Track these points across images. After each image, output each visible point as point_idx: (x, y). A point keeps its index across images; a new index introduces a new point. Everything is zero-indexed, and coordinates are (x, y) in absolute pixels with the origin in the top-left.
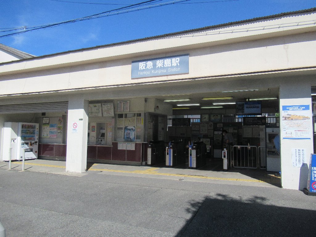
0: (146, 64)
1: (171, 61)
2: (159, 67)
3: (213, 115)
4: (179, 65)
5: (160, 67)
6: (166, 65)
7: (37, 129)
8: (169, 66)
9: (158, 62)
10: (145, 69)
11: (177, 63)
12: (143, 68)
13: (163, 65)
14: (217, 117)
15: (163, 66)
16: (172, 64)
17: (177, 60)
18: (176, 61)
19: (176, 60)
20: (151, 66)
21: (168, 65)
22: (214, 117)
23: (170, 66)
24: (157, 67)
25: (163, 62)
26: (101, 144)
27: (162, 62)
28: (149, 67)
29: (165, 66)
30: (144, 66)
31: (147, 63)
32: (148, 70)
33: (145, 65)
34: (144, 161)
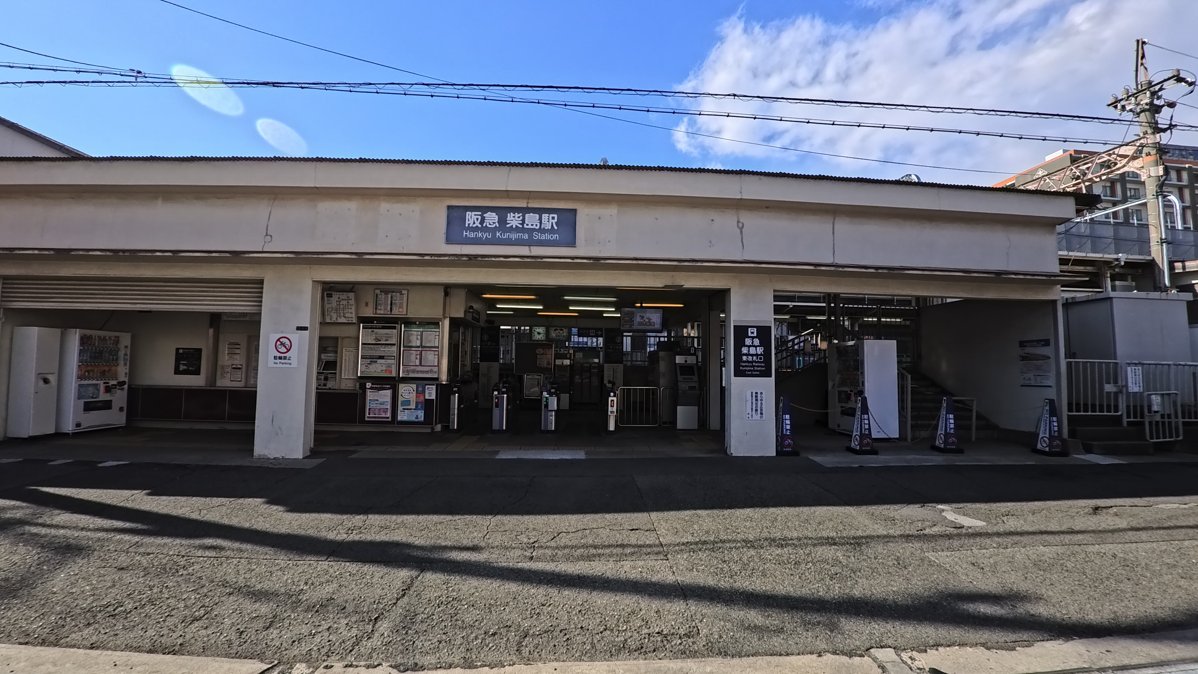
0: (481, 215)
1: (540, 219)
2: (512, 226)
3: (554, 329)
4: (556, 228)
5: (514, 227)
6: (527, 225)
7: (126, 347)
8: (534, 227)
9: (512, 217)
10: (480, 226)
11: (552, 223)
12: (474, 223)
13: (523, 224)
14: (561, 332)
15: (521, 226)
16: (541, 223)
17: (553, 218)
18: (551, 220)
19: (551, 218)
20: (494, 223)
21: (532, 225)
22: (557, 331)
23: (538, 227)
24: (508, 226)
25: (521, 218)
26: (324, 387)
27: (519, 217)
28: (490, 224)
29: (525, 226)
30: (477, 219)
31: (485, 215)
32: (485, 229)
33: (480, 217)
34: (439, 423)
